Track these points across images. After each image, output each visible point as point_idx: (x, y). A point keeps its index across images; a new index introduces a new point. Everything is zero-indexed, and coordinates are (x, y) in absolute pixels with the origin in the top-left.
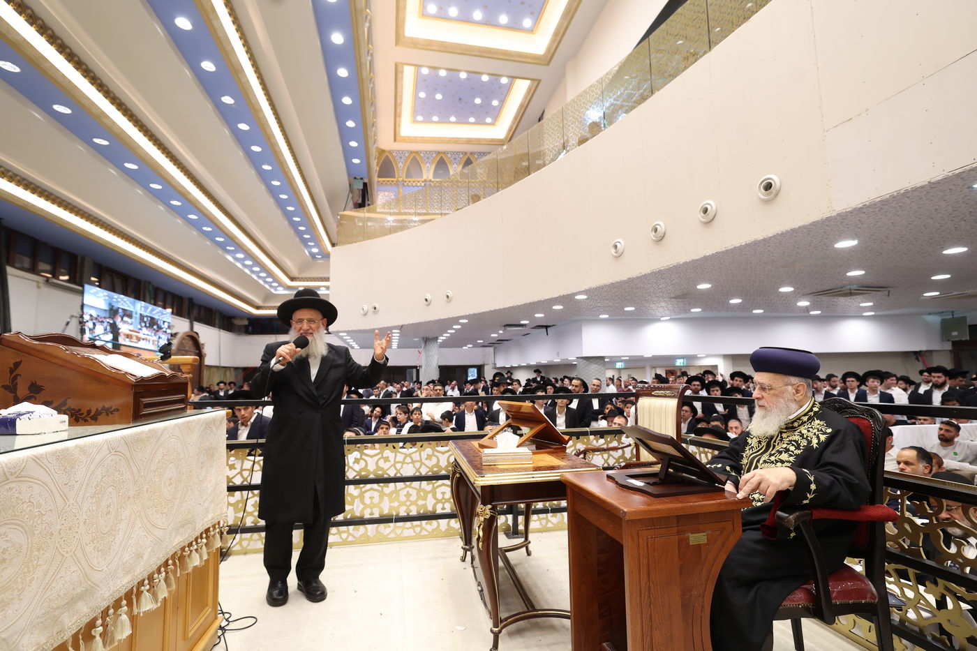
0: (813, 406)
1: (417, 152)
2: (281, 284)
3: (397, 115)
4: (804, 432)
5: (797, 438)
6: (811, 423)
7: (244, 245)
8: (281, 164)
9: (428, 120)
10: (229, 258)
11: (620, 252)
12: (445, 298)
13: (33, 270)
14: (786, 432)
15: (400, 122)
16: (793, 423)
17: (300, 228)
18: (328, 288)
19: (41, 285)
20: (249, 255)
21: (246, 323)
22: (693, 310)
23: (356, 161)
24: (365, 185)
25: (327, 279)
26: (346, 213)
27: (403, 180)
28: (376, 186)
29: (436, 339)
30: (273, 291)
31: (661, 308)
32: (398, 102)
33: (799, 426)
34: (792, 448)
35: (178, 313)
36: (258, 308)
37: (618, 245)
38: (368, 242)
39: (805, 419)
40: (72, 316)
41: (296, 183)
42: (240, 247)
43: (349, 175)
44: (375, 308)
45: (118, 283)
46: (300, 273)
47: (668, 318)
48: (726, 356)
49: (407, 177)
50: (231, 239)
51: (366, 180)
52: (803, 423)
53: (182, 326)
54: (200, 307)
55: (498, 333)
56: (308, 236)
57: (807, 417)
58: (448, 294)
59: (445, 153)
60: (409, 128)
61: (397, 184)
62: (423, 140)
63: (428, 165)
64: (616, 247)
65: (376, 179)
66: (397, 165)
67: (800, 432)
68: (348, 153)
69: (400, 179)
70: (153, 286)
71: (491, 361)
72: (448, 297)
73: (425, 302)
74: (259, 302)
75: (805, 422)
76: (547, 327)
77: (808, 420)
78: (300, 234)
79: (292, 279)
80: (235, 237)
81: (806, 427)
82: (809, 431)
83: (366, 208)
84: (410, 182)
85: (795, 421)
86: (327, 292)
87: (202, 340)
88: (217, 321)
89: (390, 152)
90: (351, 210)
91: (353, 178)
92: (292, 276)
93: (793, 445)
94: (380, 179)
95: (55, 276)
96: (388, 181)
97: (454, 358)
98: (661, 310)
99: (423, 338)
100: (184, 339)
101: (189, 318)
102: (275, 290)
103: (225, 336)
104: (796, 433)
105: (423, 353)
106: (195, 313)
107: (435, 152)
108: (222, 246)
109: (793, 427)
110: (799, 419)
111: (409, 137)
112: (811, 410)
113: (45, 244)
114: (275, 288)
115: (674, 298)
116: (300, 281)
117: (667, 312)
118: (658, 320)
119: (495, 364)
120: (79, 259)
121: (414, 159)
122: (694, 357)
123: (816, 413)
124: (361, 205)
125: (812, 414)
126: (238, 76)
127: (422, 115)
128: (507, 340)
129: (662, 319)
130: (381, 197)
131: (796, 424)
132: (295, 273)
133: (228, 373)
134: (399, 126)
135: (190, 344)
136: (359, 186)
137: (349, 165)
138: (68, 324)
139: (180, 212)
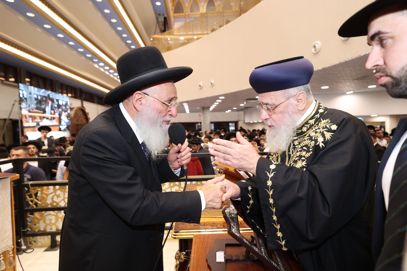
0: (318, 109)
4: (313, 134)
5: (307, 142)
6: (318, 125)
8: (115, 9)
10: (96, 66)
11: (318, 50)
12: (211, 84)
14: (297, 139)
16: (301, 128)
22: (370, 87)
23: (158, 4)
24: (165, 19)
26: (156, 36)
28: (172, 19)
29: (209, 107)
31: (348, 86)
33: (308, 130)
34: (304, 153)
35: (75, 97)
37: (317, 45)
39: (312, 122)
40: (15, 101)
42: (101, 60)
43: (155, 13)
45: (40, 82)
47: (352, 92)
48: (392, 116)
49: (191, 12)
50: (95, 55)
51: (166, 16)
52: (311, 126)
53: (77, 103)
54: (86, 93)
55: (244, 104)
57: (314, 120)
61: (185, 17)
63: (203, 3)
64: (315, 47)
65: (172, 14)
66: (184, 5)
67: (309, 136)
69: (187, 14)
70: (60, 83)
71: (242, 119)
72: (212, 84)
73: (200, 87)
75: (313, 125)
77: (315, 122)
81: (314, 129)
82: (316, 132)
83: (167, 32)
84: (192, 15)
85: (303, 126)
87: (87, 111)
88: (96, 100)
90: (158, 34)
91: (158, 15)
93: (304, 150)
94: (176, 15)
95: (7, 79)
96: (180, 15)
97: (221, 117)
98: (346, 87)
99: (202, 107)
100: (77, 110)
101: (80, 99)
104: (306, 138)
105: (202, 116)
106: (84, 96)
108: (91, 59)
109: (303, 133)
110: (307, 123)
112: (317, 113)
115: (356, 79)
117: (351, 89)
118: (344, 94)
119: (244, 121)
120: (18, 70)
121: (195, 1)
122: (369, 117)
123: (322, 115)
124: (163, 31)
125: (318, 116)
129: (347, 93)
130: (176, 25)
131: (305, 129)
135: (80, 113)
136: (162, 19)
137: (154, 6)
138: (14, 105)
139: (65, 41)
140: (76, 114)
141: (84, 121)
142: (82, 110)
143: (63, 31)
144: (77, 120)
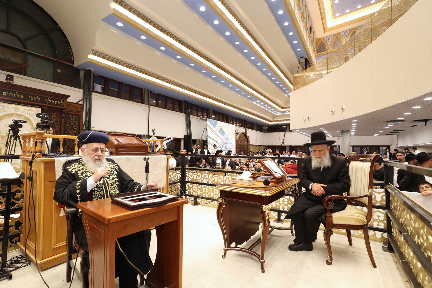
1: (339, 34)
2: (278, 111)
3: (323, 18)
7: (258, 97)
8: (264, 61)
9: (343, 14)
10: (254, 103)
12: (341, 109)
13: (197, 115)
15: (326, 21)
17: (280, 86)
18: (289, 111)
19: (199, 120)
20: (262, 101)
21: (268, 128)
23: (299, 50)
24: (306, 59)
25: (289, 108)
26: (298, 75)
27: (331, 51)
29: (348, 131)
30: (275, 114)
32: (322, 11)
35: (241, 126)
36: (271, 121)
38: (306, 87)
41: (272, 67)
42: (257, 98)
43: (297, 57)
44: (309, 118)
45: (221, 116)
46: (285, 106)
49: (333, 48)
51: (306, 57)
53: (242, 130)
54: (249, 123)
55: (388, 127)
56: (285, 89)
58: (343, 107)
59: (356, 28)
60: (331, 22)
61: (327, 54)
62: (341, 26)
63: (345, 38)
65: (313, 55)
66: (327, 44)
68: (294, 47)
69: (329, 51)
70: (232, 116)
71: (394, 143)
72: (342, 109)
73: (331, 113)
74: (271, 119)
76: (426, 121)
78: (281, 88)
79: (283, 108)
80: (254, 94)
84: (334, 51)
86: (289, 113)
87: (248, 135)
88: (256, 128)
89: (323, 38)
90: (301, 72)
91: (299, 58)
92: (282, 107)
94: (318, 54)
95: (203, 116)
96: (322, 54)
99: (341, 131)
100: (241, 135)
101: (245, 127)
102: (277, 114)
103: (259, 134)
105: (340, 139)
106: (248, 125)
107: (350, 30)
108: (250, 98)
111: (332, 27)
113: (200, 107)
114: (276, 113)
116: (286, 108)
121: (338, 38)
124: (305, 69)
126: (237, 33)
127: (339, 12)
128: (403, 130)
132: (283, 106)
133: (261, 147)
134: (326, 23)
135: (243, 137)
136: (303, 61)
137: (296, 52)
138: (204, 131)
139: (233, 89)
140: (240, 137)
141: (246, 142)
142: (245, 134)
143: (232, 83)
144: (241, 142)
